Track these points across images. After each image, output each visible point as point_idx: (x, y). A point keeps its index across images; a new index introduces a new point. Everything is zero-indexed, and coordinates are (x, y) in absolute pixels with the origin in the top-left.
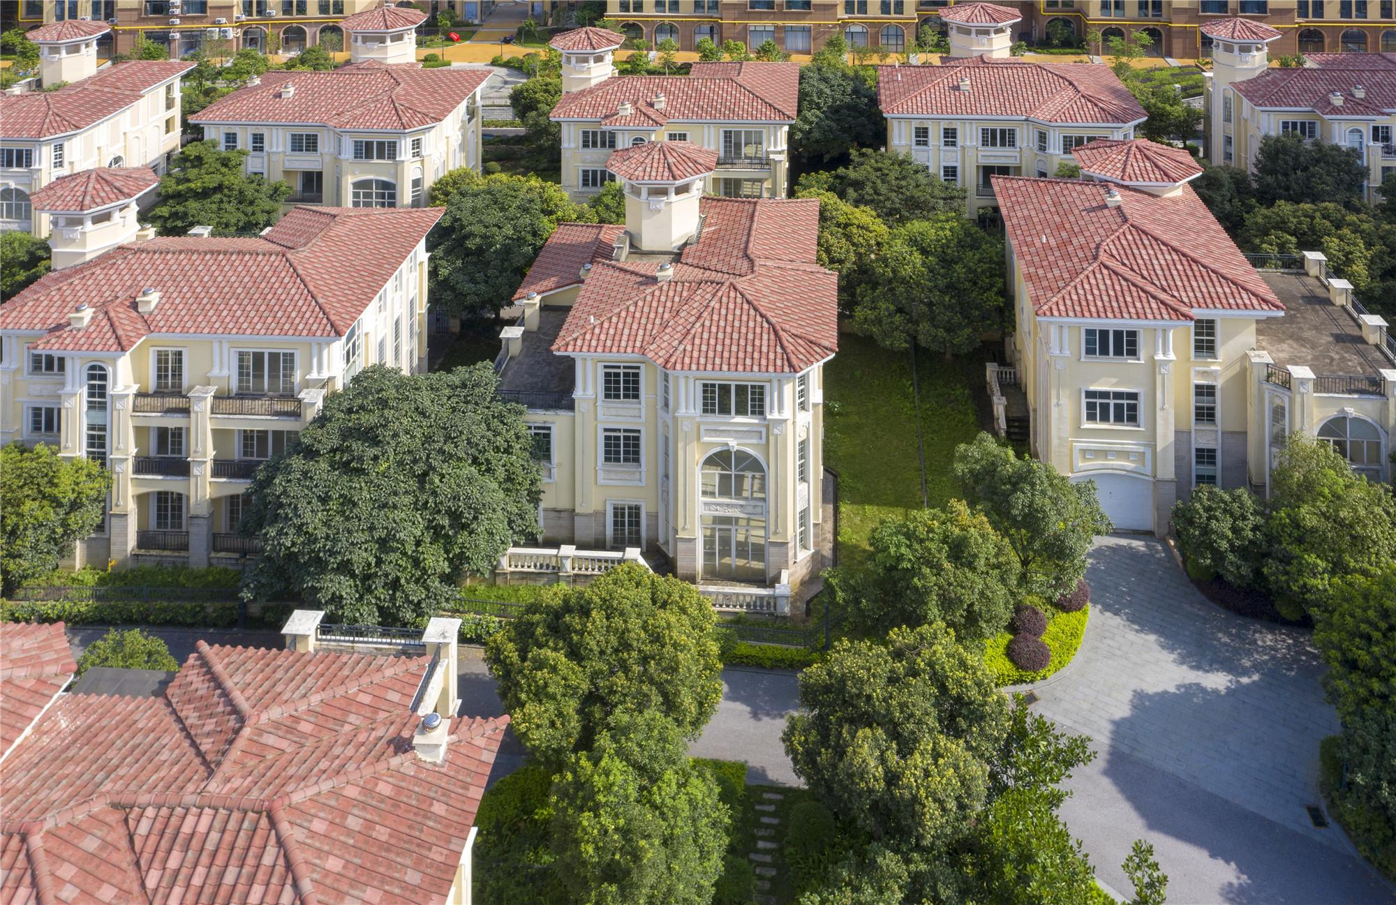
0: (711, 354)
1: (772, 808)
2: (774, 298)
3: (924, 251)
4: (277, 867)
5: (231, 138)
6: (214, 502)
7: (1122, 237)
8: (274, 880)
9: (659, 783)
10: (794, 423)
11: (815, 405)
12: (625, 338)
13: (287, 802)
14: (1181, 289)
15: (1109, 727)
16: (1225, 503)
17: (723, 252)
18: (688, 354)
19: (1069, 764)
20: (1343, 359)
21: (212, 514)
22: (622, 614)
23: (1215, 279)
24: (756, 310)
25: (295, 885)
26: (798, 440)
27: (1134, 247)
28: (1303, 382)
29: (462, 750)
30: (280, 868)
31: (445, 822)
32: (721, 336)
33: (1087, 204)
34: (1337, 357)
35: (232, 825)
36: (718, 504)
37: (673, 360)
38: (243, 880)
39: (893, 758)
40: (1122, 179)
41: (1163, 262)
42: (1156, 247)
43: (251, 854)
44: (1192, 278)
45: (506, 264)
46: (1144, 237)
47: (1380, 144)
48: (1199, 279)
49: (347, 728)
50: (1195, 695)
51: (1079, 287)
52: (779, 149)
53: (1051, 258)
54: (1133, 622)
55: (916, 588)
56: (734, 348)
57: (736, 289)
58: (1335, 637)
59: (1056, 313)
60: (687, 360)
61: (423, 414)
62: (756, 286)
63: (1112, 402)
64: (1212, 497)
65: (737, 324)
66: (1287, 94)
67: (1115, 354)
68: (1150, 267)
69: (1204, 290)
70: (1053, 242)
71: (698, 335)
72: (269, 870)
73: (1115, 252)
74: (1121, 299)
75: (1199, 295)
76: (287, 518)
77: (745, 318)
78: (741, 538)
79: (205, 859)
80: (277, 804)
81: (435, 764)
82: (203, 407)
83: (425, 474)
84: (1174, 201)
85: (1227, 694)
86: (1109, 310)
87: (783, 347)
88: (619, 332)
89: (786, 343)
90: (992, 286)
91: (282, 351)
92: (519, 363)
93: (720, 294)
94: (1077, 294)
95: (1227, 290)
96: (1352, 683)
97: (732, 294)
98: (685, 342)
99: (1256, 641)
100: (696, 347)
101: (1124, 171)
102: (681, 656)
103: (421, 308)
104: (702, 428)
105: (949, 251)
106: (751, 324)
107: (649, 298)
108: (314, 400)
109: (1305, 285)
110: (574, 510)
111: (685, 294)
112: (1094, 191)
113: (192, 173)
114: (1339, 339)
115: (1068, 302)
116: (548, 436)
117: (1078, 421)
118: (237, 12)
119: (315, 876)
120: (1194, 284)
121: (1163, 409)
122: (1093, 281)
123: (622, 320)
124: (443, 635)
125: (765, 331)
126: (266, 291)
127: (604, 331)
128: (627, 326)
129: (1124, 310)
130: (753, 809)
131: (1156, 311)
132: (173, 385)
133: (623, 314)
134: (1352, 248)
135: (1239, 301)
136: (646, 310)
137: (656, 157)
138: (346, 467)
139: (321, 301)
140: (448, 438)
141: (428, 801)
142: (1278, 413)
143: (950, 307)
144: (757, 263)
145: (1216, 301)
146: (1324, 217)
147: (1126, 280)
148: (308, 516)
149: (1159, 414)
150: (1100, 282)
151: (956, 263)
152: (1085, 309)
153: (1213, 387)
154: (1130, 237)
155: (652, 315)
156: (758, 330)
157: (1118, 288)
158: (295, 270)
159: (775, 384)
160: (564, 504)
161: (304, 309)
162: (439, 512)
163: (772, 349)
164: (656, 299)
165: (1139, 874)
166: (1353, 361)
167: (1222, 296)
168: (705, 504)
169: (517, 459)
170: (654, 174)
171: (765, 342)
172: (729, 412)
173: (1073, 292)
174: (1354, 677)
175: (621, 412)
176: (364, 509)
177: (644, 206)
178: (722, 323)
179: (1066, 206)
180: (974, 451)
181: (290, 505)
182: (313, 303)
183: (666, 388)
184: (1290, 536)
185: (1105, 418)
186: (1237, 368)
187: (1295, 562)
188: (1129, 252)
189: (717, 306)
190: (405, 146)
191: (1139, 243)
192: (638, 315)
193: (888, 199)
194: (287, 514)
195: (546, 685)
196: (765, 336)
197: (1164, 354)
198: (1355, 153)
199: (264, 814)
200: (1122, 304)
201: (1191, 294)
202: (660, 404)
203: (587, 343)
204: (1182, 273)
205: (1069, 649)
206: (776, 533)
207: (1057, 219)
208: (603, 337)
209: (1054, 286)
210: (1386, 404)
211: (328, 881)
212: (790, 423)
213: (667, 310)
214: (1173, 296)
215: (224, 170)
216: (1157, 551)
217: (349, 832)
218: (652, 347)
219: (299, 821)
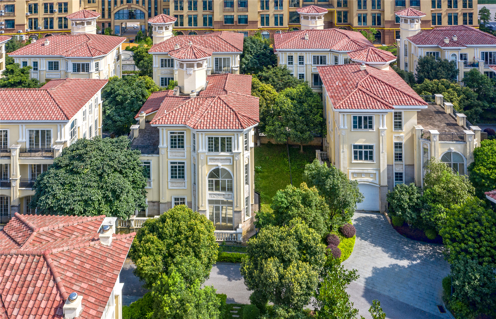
0: (211, 123)
1: (236, 312)
2: (235, 103)
3: (292, 99)
4: (47, 274)
5: (25, 63)
6: (21, 199)
7: (366, 80)
8: (46, 278)
9: (194, 284)
10: (243, 155)
11: (251, 148)
12: (178, 119)
13: (51, 252)
14: (389, 98)
15: (364, 280)
16: (406, 188)
17: (215, 90)
18: (202, 123)
19: (349, 281)
20: (450, 131)
21: (20, 205)
22: (178, 220)
23: (402, 95)
24: (228, 106)
25: (54, 280)
26: (245, 164)
27: (371, 83)
28: (435, 135)
29: (118, 242)
30: (48, 275)
31: (111, 265)
32: (215, 116)
33: (353, 71)
34: (447, 130)
35: (30, 260)
36: (215, 194)
37: (197, 125)
38: (34, 279)
39: (281, 270)
40: (367, 61)
41: (382, 89)
42: (379, 83)
43: (37, 270)
44: (393, 95)
45: (132, 108)
46: (375, 80)
47: (463, 61)
48: (396, 95)
49: (73, 236)
50: (396, 268)
51: (350, 98)
52: (236, 66)
53: (340, 90)
54: (372, 243)
55: (290, 215)
56: (220, 120)
57: (220, 99)
58: (447, 229)
59: (342, 107)
60: (202, 125)
61: (101, 150)
62: (228, 98)
63: (363, 150)
64: (401, 187)
65: (221, 112)
66: (428, 40)
67: (364, 128)
68: (377, 91)
69: (398, 99)
70: (340, 84)
71: (206, 116)
72: (44, 275)
73: (364, 85)
74: (366, 102)
75: (396, 100)
76: (49, 192)
77: (224, 109)
78: (224, 216)
79: (19, 272)
80: (47, 252)
81: (107, 246)
82: (16, 153)
83: (102, 173)
84: (386, 72)
85: (408, 268)
86: (362, 106)
87: (238, 120)
88: (176, 116)
89: (240, 118)
90: (318, 113)
91: (46, 129)
92: (138, 140)
93: (214, 101)
94: (350, 100)
95: (406, 99)
96: (454, 247)
97: (219, 101)
98: (201, 118)
99: (418, 248)
100: (205, 121)
101: (367, 58)
102: (201, 235)
103: (99, 126)
104: (208, 158)
105: (302, 97)
106: (226, 112)
107: (187, 104)
108: (60, 149)
109: (435, 108)
110: (159, 201)
111: (201, 102)
112: (356, 66)
113: (10, 76)
114: (448, 125)
115: (347, 104)
116: (149, 167)
117: (351, 160)
118: (26, 28)
119: (62, 277)
120: (394, 97)
121: (382, 152)
122: (356, 96)
123: (177, 112)
124: (110, 222)
125: (232, 114)
126: (40, 104)
127: (170, 116)
128: (179, 114)
129: (368, 106)
130: (229, 312)
131: (380, 106)
132: (4, 148)
133: (177, 110)
134: (453, 97)
135: (411, 102)
136: (186, 108)
137: (189, 50)
138: (72, 172)
139: (61, 107)
140: (111, 160)
141: (105, 258)
142: (425, 151)
143: (302, 122)
144: (228, 91)
145: (402, 102)
146: (442, 84)
147: (368, 95)
148: (57, 191)
149: (381, 154)
150: (359, 96)
151: (304, 103)
152: (353, 106)
153: (401, 144)
154: (369, 80)
155: (189, 110)
156: (229, 114)
157: (365, 98)
158: (51, 96)
159: (236, 136)
160: (155, 199)
161: (54, 110)
162: (107, 190)
163: (234, 120)
164: (190, 104)
165: (375, 314)
166: (454, 131)
167: (404, 101)
168: (210, 194)
169: (138, 175)
170: (188, 56)
171: (232, 118)
172: (218, 151)
173: (348, 100)
174: (455, 244)
175: (177, 154)
176: (79, 187)
177: (185, 73)
178: (215, 112)
179: (345, 72)
180: (312, 166)
181: (50, 187)
182: (58, 108)
183: (194, 141)
184: (430, 200)
185: (361, 158)
186: (410, 135)
187: (432, 209)
188: (369, 85)
189: (213, 105)
190: (93, 65)
191: (373, 82)
192: (183, 110)
193: (278, 84)
194: (49, 190)
195: (150, 249)
196: (232, 116)
197: (383, 127)
198: (453, 63)
199: (42, 256)
200: (367, 104)
201: (393, 100)
202: (192, 149)
203: (164, 121)
204: (389, 93)
205: (349, 252)
206: (237, 207)
207: (342, 77)
208: (170, 118)
209: (341, 98)
210: (466, 145)
211: (67, 279)
212: (242, 154)
213: (194, 108)
214: (386, 101)
215: (22, 74)
216: (381, 218)
217: (75, 264)
218: (188, 122)
219: (55, 259)
